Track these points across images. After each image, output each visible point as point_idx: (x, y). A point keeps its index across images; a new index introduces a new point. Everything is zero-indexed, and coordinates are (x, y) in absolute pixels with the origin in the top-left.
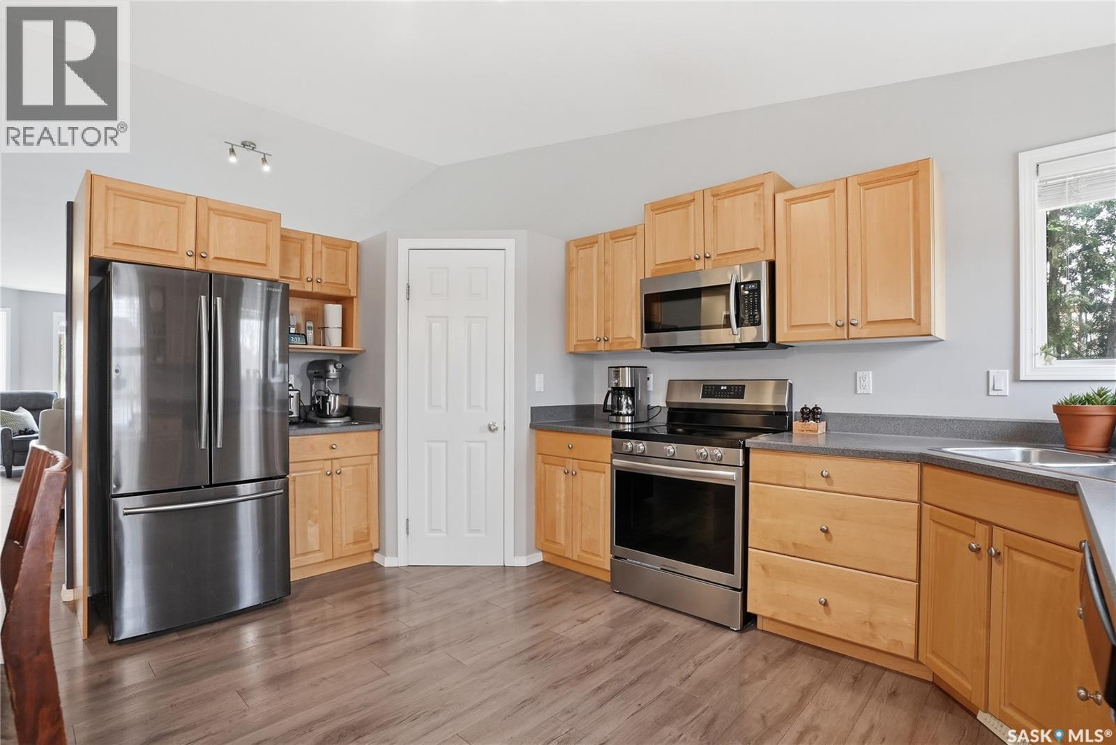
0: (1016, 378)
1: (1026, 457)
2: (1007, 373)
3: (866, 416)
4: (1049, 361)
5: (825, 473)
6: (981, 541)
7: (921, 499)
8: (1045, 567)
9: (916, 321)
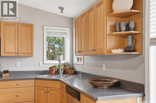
0: (43, 63)
1: (47, 76)
2: (42, 63)
3: (18, 71)
4: (47, 61)
5: (17, 84)
6: (46, 91)
7: (35, 86)
8: (55, 92)
9: (31, 54)
